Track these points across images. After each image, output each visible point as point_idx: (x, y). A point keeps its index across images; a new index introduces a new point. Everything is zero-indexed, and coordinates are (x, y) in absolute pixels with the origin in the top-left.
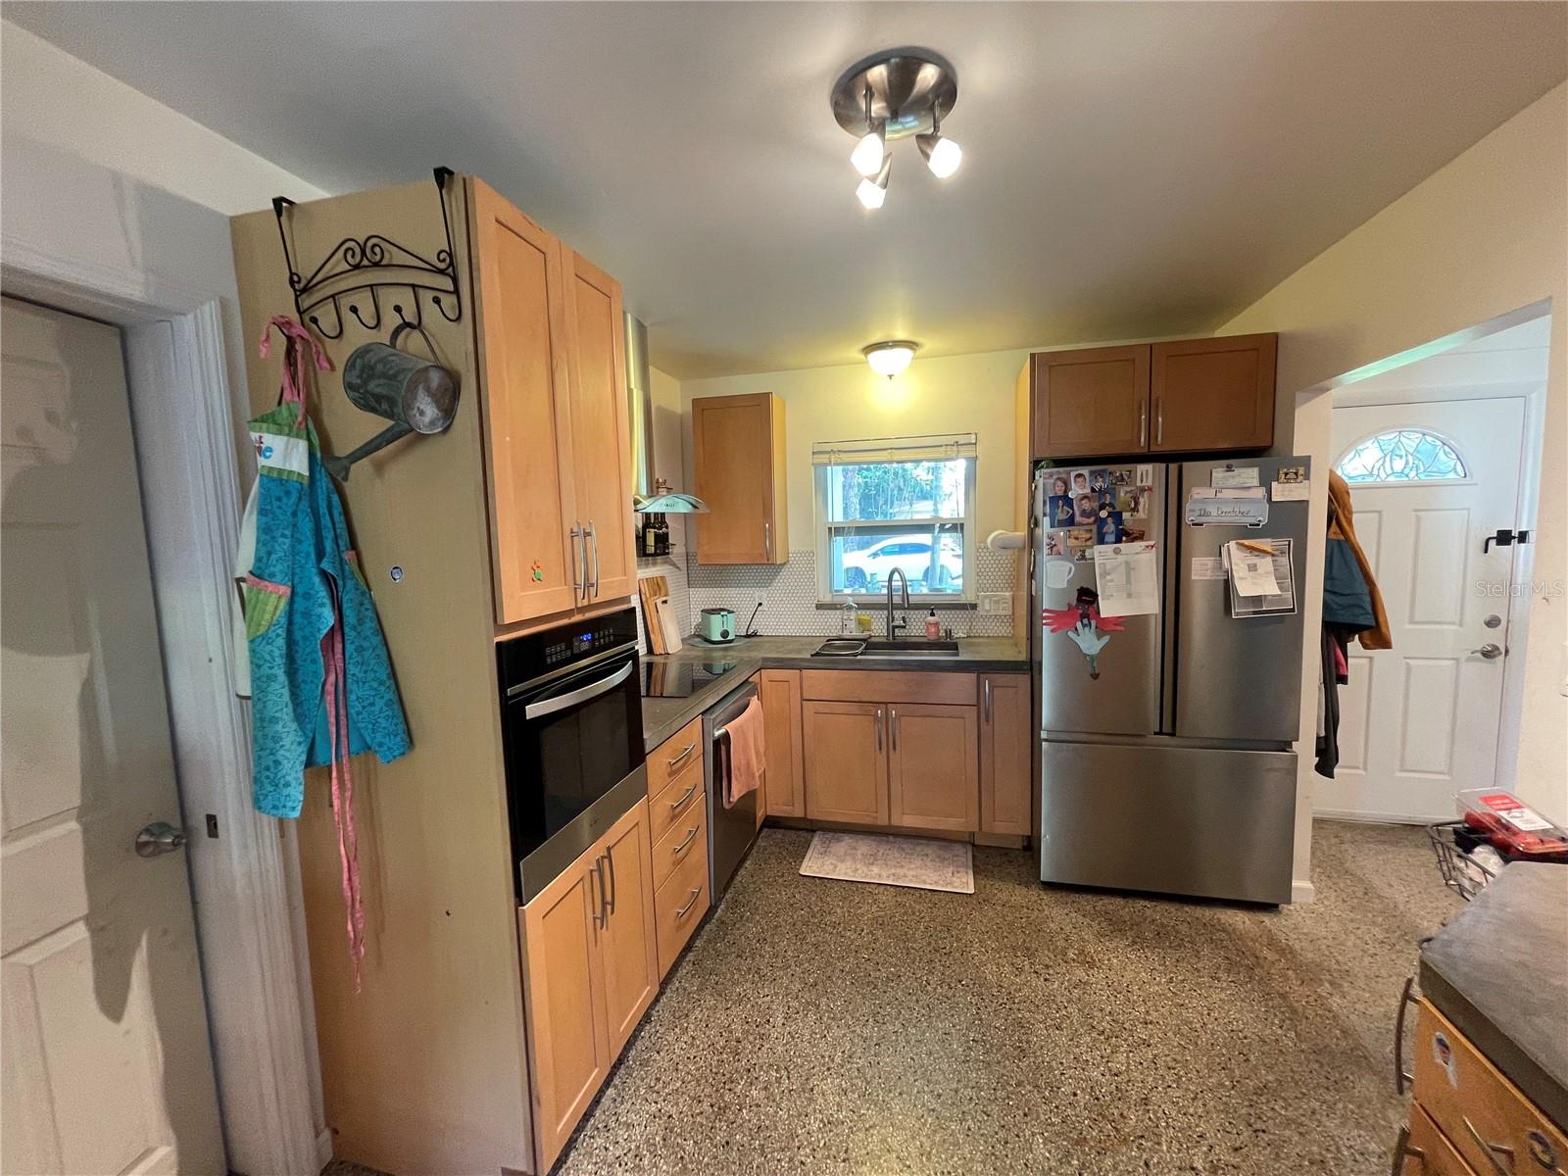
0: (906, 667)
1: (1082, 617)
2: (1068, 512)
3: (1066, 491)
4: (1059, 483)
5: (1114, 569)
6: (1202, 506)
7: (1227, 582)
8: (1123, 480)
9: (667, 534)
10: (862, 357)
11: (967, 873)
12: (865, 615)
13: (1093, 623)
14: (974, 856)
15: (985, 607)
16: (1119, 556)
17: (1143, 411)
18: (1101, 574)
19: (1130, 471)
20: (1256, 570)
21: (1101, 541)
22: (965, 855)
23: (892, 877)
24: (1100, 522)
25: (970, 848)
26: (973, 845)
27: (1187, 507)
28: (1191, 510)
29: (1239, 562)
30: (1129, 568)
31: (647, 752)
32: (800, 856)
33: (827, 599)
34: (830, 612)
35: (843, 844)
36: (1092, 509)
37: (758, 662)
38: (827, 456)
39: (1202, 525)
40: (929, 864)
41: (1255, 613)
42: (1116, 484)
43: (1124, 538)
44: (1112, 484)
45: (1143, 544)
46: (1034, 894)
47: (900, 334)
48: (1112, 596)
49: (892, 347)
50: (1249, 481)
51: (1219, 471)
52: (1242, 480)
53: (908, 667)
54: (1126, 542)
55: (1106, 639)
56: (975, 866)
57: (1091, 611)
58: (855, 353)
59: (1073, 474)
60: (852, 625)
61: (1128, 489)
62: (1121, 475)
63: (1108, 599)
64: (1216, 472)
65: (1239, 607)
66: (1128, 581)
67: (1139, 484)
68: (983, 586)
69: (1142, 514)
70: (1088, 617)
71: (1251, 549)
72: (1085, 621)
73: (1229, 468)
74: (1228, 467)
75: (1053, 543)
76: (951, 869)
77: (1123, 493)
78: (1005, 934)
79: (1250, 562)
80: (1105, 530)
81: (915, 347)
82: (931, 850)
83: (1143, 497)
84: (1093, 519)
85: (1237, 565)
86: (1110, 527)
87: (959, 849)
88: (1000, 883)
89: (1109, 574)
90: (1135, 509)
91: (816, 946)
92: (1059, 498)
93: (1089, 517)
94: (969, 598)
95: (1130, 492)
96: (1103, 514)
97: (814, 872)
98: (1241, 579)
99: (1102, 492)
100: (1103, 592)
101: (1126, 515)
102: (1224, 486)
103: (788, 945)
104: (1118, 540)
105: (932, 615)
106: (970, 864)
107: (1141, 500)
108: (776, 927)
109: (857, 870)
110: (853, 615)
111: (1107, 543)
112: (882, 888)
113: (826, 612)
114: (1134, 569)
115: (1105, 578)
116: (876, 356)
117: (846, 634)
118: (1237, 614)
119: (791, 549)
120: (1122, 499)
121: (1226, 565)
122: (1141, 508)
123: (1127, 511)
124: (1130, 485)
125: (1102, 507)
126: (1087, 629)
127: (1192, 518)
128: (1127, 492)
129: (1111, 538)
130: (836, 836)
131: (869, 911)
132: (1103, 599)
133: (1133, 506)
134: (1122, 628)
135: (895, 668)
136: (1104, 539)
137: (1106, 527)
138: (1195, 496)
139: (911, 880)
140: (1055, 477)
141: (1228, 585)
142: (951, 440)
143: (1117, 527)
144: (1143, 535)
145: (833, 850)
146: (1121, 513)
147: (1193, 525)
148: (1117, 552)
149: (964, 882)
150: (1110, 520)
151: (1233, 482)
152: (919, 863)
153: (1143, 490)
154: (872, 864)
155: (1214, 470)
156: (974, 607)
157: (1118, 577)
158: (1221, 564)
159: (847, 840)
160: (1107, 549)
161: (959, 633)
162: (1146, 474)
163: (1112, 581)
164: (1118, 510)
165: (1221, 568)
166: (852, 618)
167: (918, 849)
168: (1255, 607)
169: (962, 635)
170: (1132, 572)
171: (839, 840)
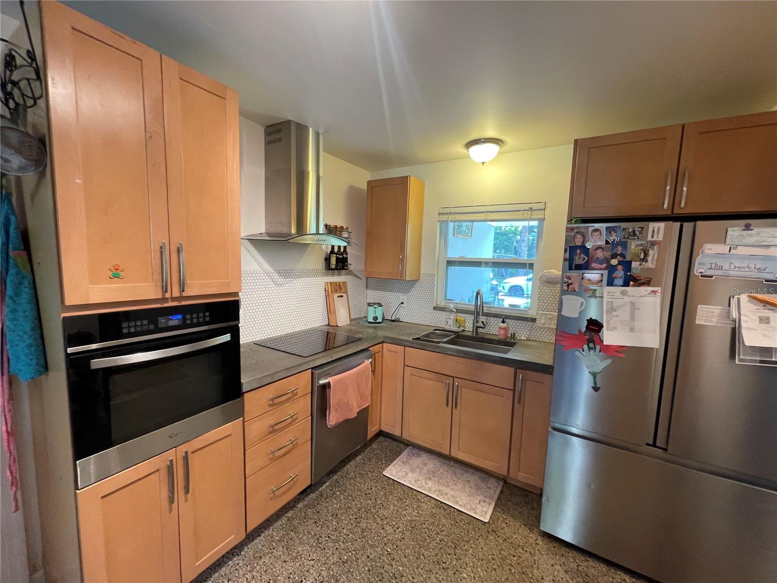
0: (466, 355)
1: (589, 341)
2: (584, 259)
3: (583, 242)
4: (579, 236)
5: (620, 307)
6: (714, 261)
7: (734, 330)
8: (634, 235)
9: (347, 258)
10: (464, 150)
11: (490, 504)
12: (461, 317)
13: (598, 347)
14: (502, 492)
15: (541, 321)
16: (625, 297)
17: (669, 183)
18: (607, 311)
19: (642, 228)
20: (768, 323)
21: (610, 283)
22: (495, 489)
23: (437, 493)
24: (611, 269)
25: (502, 483)
26: (505, 482)
27: (698, 260)
28: (700, 264)
29: (749, 314)
30: (634, 307)
31: (244, 391)
32: (390, 460)
33: (442, 304)
34: (441, 312)
35: (420, 459)
36: (605, 257)
37: (380, 337)
38: (447, 216)
39: (712, 277)
40: (468, 489)
41: (761, 362)
42: (628, 238)
43: (632, 283)
44: (624, 238)
45: (650, 289)
46: (533, 537)
47: (491, 133)
48: (616, 328)
49: (484, 142)
50: (769, 240)
51: (735, 231)
52: (759, 239)
53: (468, 356)
54: (634, 286)
55: (609, 361)
56: (499, 498)
57: (595, 338)
58: (460, 149)
59: (591, 229)
60: (451, 322)
61: (640, 243)
62: (634, 231)
63: (612, 330)
64: (731, 231)
65: (744, 355)
66: (633, 318)
67: (649, 238)
68: (541, 307)
69: (650, 264)
70: (593, 342)
71: (766, 303)
72: (591, 345)
73: (748, 227)
74: (746, 226)
75: (570, 282)
76: (480, 498)
77: (634, 246)
78: (495, 567)
79: (761, 315)
80: (614, 275)
81: (501, 143)
82: (474, 478)
83: (653, 250)
84: (604, 265)
85: (746, 316)
86: (620, 273)
87: (492, 483)
88: (512, 519)
89: (615, 310)
90: (645, 259)
91: (363, 530)
92: (579, 247)
93: (602, 264)
94: (532, 314)
95: (641, 245)
96: (614, 262)
97: (391, 475)
98: (750, 329)
99: (614, 244)
100: (608, 322)
101: (635, 264)
102: (740, 243)
103: (347, 524)
104: (626, 284)
105: (503, 322)
106: (496, 497)
107: (651, 252)
108: (349, 508)
109: (418, 480)
110: (453, 316)
111: (616, 286)
112: (428, 499)
113: (439, 312)
114: (638, 309)
115: (611, 313)
116: (474, 149)
117: (447, 327)
118: (741, 360)
119: (422, 272)
120: (633, 251)
121: (735, 315)
122: (650, 258)
123: (636, 261)
124: (641, 240)
125: (614, 256)
126: (592, 352)
127: (701, 270)
128: (638, 245)
129: (620, 281)
130: (419, 452)
131: (411, 513)
132: (607, 330)
133: (642, 256)
134: (624, 356)
135: (461, 355)
136: (613, 281)
137: (616, 272)
138: (707, 251)
139: (448, 499)
140: (575, 231)
141: (735, 334)
142: (527, 207)
143: (625, 274)
144: (650, 281)
145: (411, 461)
146: (630, 263)
147: (702, 276)
148: (624, 293)
149: (484, 511)
150: (620, 267)
151: (751, 240)
152: (460, 486)
153: (653, 244)
154: (430, 479)
155: (729, 229)
156: (533, 320)
157: (624, 313)
158: (729, 314)
159: (425, 457)
160: (617, 290)
161: (522, 335)
162: (658, 230)
163: (617, 316)
164: (628, 259)
165: (728, 317)
166: (451, 318)
167: (465, 475)
168: (761, 356)
169: (523, 338)
170: (637, 311)
171: (419, 456)
